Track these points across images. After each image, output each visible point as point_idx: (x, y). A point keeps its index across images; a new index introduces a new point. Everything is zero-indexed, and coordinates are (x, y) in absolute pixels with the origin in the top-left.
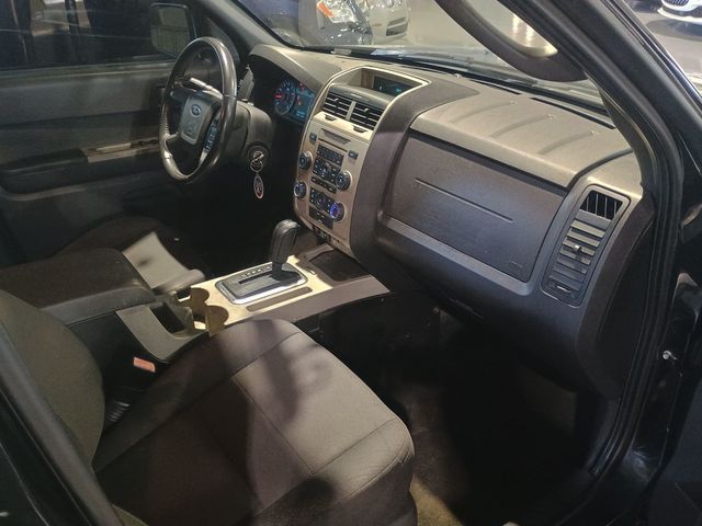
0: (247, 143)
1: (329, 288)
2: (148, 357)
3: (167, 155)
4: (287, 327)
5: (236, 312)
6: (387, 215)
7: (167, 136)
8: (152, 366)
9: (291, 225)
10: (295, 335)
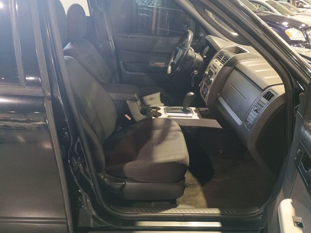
0: (193, 66)
1: (198, 118)
2: (130, 115)
3: (170, 67)
4: (175, 123)
5: (164, 115)
6: (220, 96)
7: (172, 61)
8: (130, 119)
9: (192, 94)
10: (176, 126)
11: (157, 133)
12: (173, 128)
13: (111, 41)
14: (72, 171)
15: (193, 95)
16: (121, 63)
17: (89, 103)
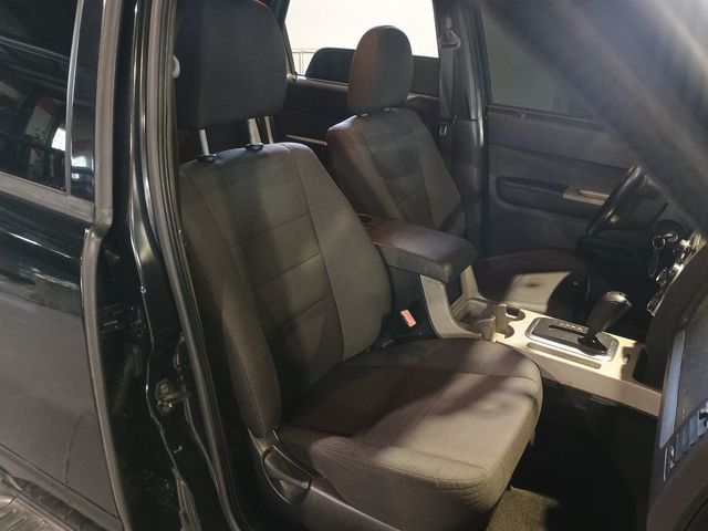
1: (617, 377)
5: (518, 339)
8: (411, 322)
9: (621, 298)
10: (530, 381)
11: (464, 383)
12: (517, 383)
13: (477, 120)
14: (152, 415)
15: (623, 304)
16: (492, 178)
17: (310, 262)
